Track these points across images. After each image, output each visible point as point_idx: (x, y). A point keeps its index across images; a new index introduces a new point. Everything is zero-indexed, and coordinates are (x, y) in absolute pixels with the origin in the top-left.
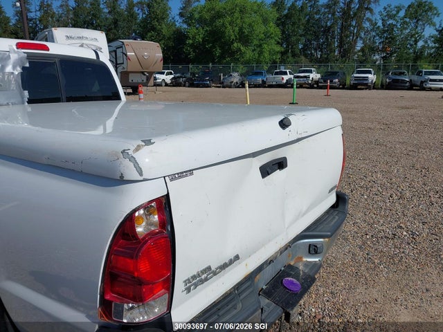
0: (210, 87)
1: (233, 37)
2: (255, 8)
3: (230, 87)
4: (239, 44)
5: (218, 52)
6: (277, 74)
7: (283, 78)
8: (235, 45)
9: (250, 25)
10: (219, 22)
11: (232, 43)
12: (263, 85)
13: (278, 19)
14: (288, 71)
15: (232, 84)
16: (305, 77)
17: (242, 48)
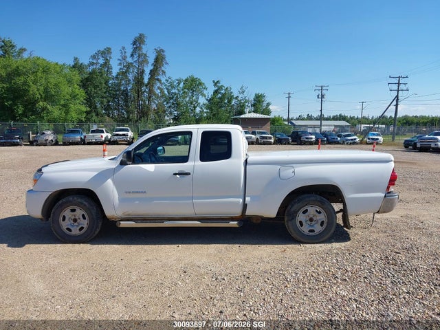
0: (21, 145)
1: (38, 96)
2: (58, 69)
3: (45, 145)
4: (45, 103)
5: (20, 110)
6: (93, 132)
7: (102, 136)
8: (41, 103)
9: (56, 85)
10: (19, 81)
11: (37, 101)
12: (83, 142)
13: (81, 81)
14: (104, 129)
15: (48, 142)
16: (124, 135)
17: (48, 107)
